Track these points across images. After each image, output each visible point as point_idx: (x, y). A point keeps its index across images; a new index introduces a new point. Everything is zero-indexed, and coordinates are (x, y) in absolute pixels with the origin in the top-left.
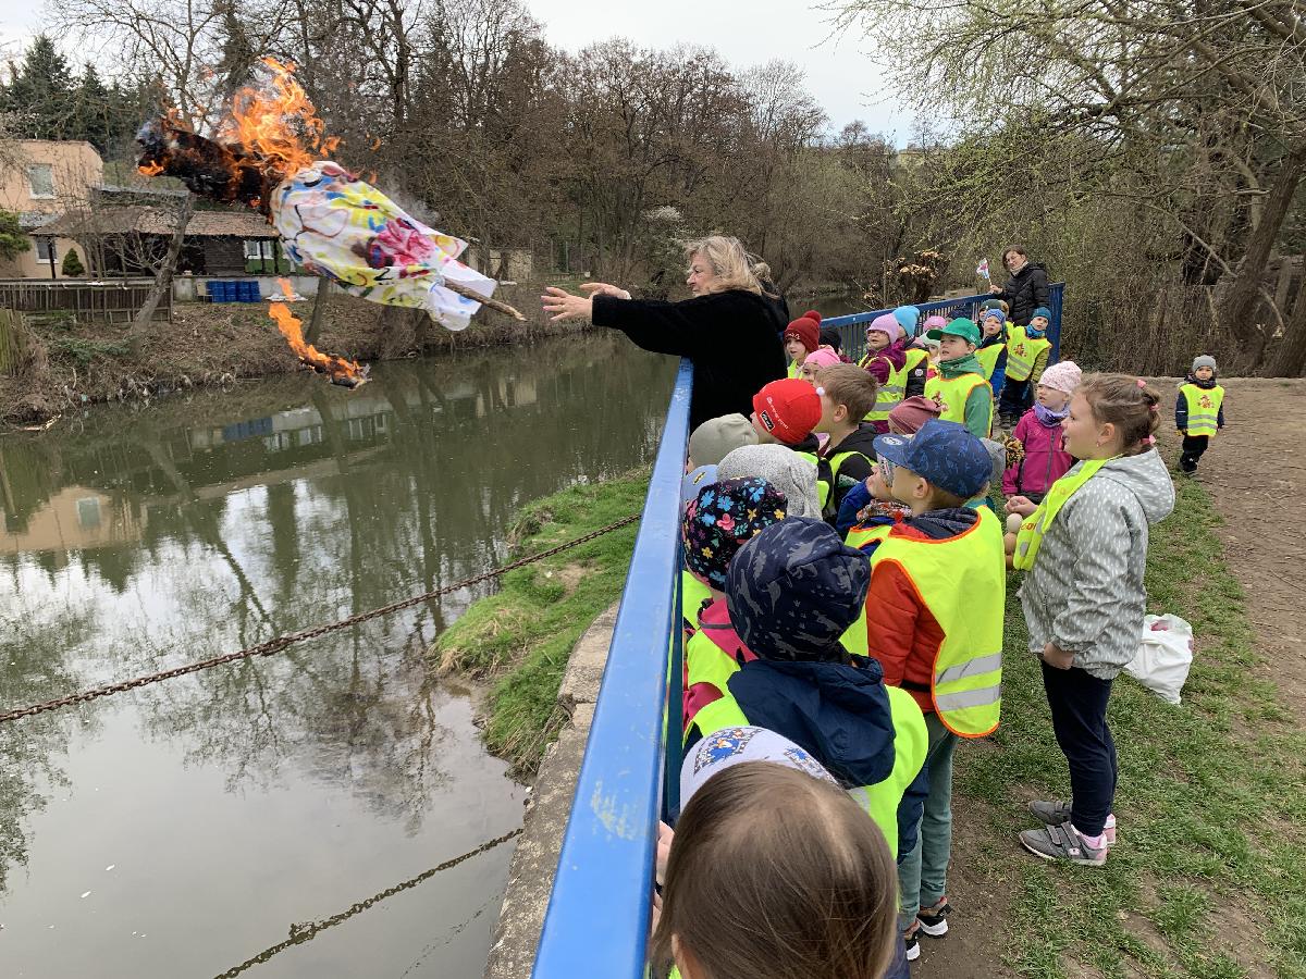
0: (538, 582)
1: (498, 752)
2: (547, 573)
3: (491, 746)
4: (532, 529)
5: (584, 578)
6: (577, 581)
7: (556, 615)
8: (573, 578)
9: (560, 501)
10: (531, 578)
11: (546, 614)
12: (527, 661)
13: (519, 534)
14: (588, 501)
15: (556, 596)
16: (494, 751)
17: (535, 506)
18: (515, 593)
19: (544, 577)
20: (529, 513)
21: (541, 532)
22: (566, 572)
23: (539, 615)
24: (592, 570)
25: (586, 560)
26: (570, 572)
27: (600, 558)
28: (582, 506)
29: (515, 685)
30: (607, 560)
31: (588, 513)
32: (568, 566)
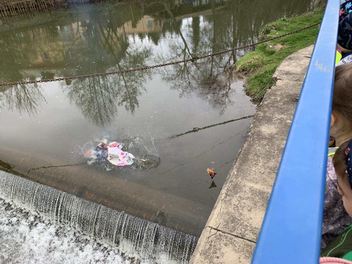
0: (267, 49)
1: (249, 95)
2: (270, 46)
3: (247, 93)
4: (268, 32)
5: (282, 48)
6: (279, 49)
7: (271, 59)
8: (278, 48)
9: (278, 23)
10: (265, 47)
11: (268, 58)
12: (261, 71)
13: (263, 33)
14: (287, 23)
15: (272, 53)
16: (248, 94)
17: (269, 25)
18: (260, 51)
19: (269, 47)
20: (268, 27)
21: (270, 33)
22: (276, 46)
23: (266, 58)
24: (285, 46)
25: (283, 43)
26: (278, 46)
27: (288, 42)
28: (285, 25)
29: (256, 77)
30: (290, 43)
31: (287, 28)
32: (278, 44)
